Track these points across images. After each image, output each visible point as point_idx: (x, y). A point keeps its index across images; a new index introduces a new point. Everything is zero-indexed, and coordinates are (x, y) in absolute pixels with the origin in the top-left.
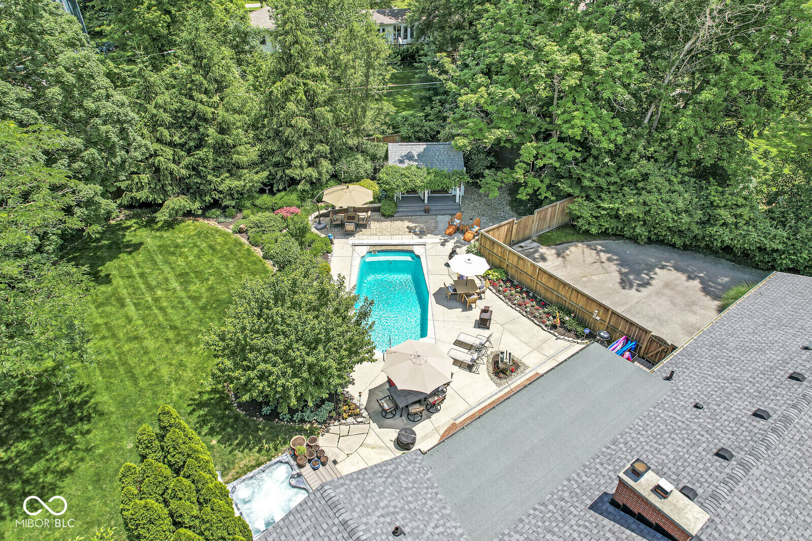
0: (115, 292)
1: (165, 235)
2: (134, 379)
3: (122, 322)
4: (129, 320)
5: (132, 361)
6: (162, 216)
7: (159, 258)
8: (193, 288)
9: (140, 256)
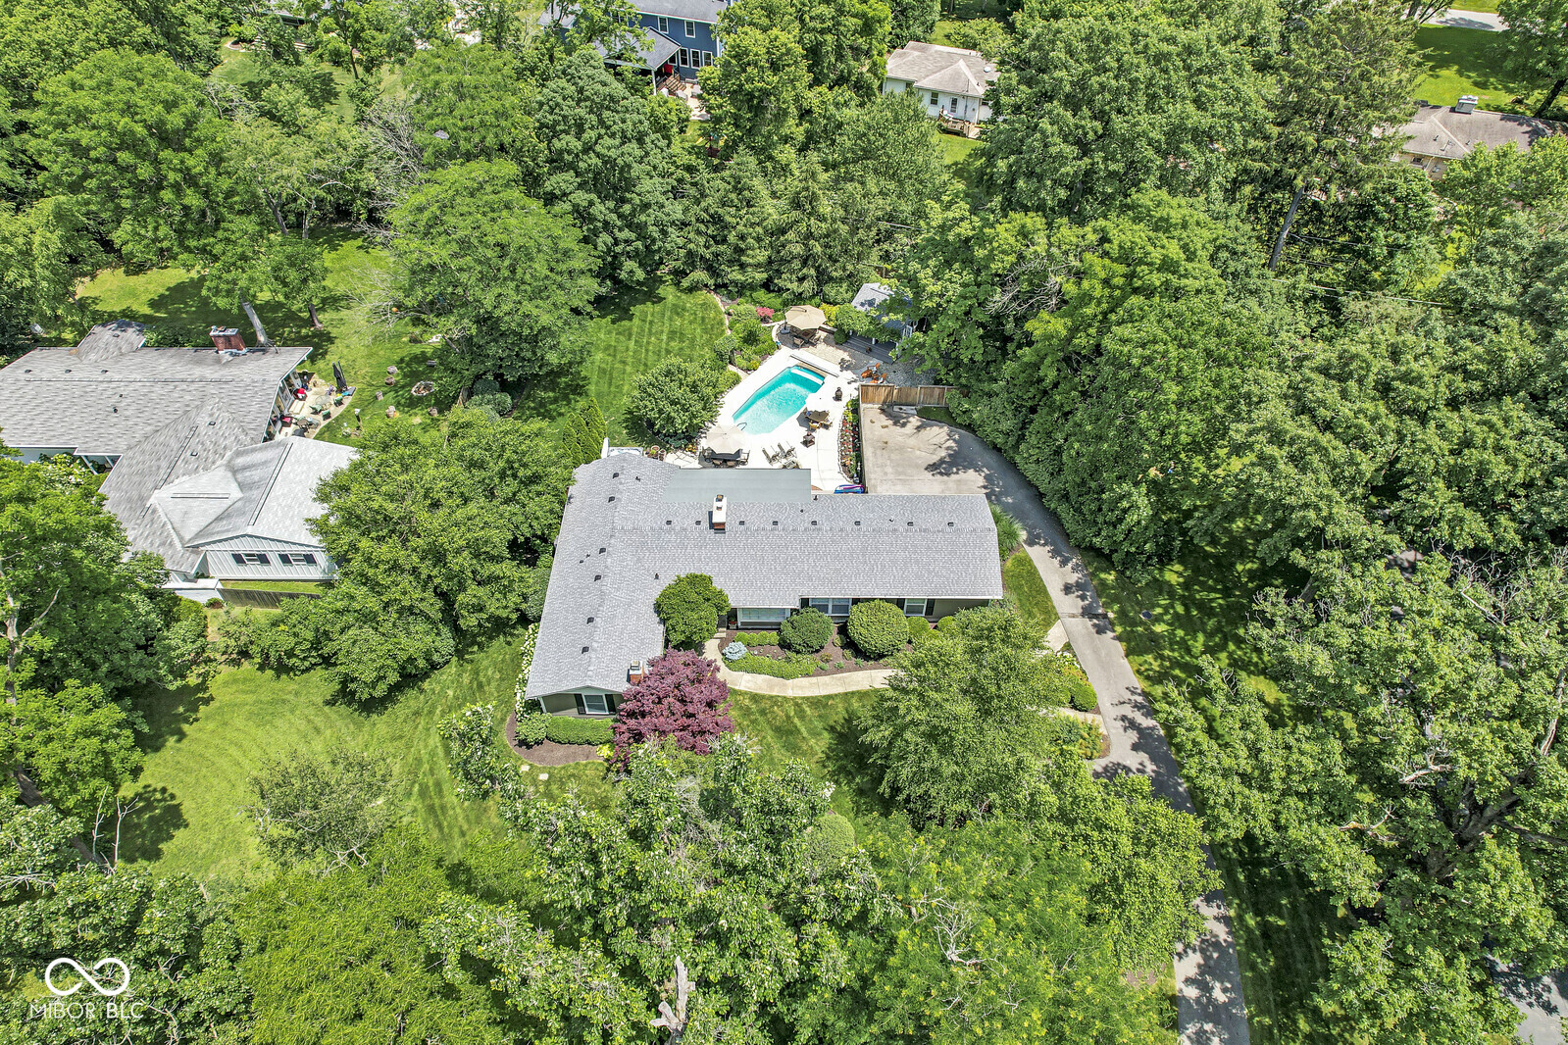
0: (630, 329)
1: (684, 296)
2: (610, 384)
3: (623, 349)
4: (627, 350)
5: (615, 374)
6: (685, 283)
7: (668, 314)
8: (673, 344)
9: (658, 308)
